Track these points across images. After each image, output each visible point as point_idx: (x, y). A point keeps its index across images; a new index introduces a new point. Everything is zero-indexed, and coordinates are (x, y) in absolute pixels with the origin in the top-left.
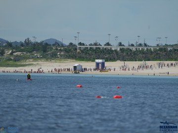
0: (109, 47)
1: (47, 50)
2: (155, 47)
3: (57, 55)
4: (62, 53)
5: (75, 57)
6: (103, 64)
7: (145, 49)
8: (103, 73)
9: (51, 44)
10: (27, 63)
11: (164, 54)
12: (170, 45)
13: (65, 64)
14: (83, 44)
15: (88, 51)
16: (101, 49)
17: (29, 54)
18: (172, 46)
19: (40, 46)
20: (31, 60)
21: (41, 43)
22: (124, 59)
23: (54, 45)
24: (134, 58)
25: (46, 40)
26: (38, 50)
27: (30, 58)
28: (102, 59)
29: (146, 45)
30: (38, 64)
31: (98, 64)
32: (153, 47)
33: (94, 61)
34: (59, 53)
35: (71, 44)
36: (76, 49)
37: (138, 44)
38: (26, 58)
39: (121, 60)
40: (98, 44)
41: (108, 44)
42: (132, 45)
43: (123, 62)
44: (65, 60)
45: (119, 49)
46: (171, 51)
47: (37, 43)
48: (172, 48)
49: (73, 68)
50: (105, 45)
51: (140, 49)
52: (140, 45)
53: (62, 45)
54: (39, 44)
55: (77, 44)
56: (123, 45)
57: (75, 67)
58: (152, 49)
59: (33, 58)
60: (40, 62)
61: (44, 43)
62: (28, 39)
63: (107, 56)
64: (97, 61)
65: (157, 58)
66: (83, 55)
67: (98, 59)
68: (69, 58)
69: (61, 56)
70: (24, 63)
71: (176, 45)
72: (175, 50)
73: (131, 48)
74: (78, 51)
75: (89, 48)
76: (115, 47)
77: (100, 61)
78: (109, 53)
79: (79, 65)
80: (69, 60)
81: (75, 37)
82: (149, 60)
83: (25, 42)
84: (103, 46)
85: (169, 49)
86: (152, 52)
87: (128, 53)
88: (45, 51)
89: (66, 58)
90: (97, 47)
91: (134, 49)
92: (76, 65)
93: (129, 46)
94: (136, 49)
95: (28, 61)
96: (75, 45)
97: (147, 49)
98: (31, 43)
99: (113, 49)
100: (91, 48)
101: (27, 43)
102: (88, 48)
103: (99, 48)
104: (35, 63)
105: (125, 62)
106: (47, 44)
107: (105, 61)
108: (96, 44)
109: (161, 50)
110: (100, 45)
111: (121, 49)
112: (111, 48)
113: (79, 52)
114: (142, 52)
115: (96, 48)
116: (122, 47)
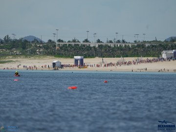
0: (87, 44)
1: (27, 47)
2: (133, 43)
3: (36, 52)
4: (41, 50)
5: (54, 53)
6: (82, 60)
7: (124, 45)
8: (81, 69)
9: (31, 41)
10: (7, 60)
11: (142, 50)
12: (148, 42)
13: (44, 61)
14: (62, 41)
15: (66, 47)
16: (80, 45)
17: (8, 51)
18: (150, 42)
19: (20, 43)
20: (11, 57)
21: (21, 40)
22: (102, 56)
23: (33, 42)
24: (112, 54)
25: (25, 37)
26: (18, 46)
27: (10, 55)
28: (80, 55)
29: (124, 41)
30: (17, 61)
31: (76, 61)
32: (131, 43)
33: (72, 57)
34: (38, 50)
35: (50, 41)
36: (55, 46)
37: (116, 40)
38: (5, 55)
39: (99, 57)
40: (77, 41)
41: (86, 41)
42: (111, 42)
43: (101, 59)
44: (44, 57)
45: (97, 46)
46: (148, 47)
47: (16, 40)
48: (149, 45)
49: (52, 65)
50: (84, 42)
51: (119, 46)
52: (119, 41)
53: (41, 42)
54: (18, 41)
55: (56, 41)
56: (102, 42)
57: (54, 64)
58: (130, 45)
59: (12, 55)
60: (19, 59)
61: (23, 40)
62: (8, 36)
63: (86, 53)
64: (76, 57)
65: (135, 54)
66: (62, 52)
67: (77, 55)
68: (48, 55)
69: (40, 52)
70: (4, 60)
71: (154, 41)
72: (153, 46)
73: (109, 44)
74: (57, 47)
75: (68, 45)
76: (93, 43)
77: (79, 57)
78: (88, 50)
79: (58, 62)
80: (48, 56)
81: (54, 34)
82: (127, 56)
83: (5, 38)
84: (82, 43)
85: (147, 45)
86: (130, 48)
87: (106, 50)
88: (24, 48)
89: (45, 55)
90: (76, 43)
91: (112, 45)
92: (55, 62)
93: (108, 42)
94: (115, 45)
95: (7, 58)
96: (54, 42)
97: (125, 46)
98: (10, 40)
99: (92, 46)
100: (69, 45)
101: (7, 40)
102: (66, 45)
103: (78, 45)
104: (14, 60)
105: (104, 58)
106: (26, 41)
107: (84, 58)
108: (74, 41)
109: (139, 46)
110: (78, 42)
111: (99, 46)
112: (89, 45)
113: (58, 49)
114: (120, 48)
115: (75, 45)
116: (100, 44)
